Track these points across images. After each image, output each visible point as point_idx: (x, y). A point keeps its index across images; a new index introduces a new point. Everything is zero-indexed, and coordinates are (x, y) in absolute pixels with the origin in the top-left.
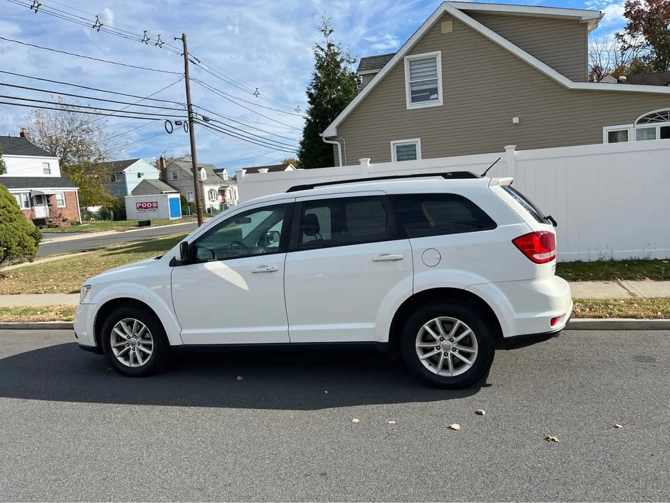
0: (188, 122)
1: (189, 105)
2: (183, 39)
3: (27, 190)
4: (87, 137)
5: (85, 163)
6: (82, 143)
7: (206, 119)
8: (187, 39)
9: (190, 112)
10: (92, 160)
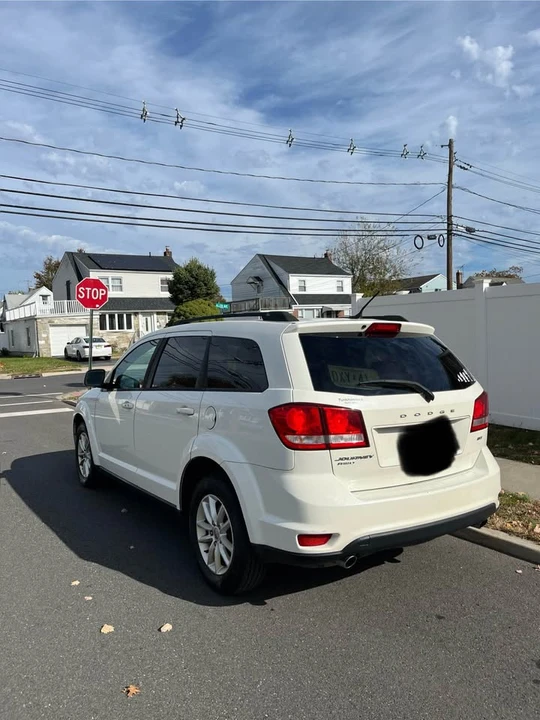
0: (445, 236)
1: (449, 217)
2: (450, 145)
3: (320, 306)
4: (383, 255)
5: (381, 280)
6: (379, 260)
7: (470, 230)
8: (454, 144)
9: (450, 224)
10: (387, 277)
